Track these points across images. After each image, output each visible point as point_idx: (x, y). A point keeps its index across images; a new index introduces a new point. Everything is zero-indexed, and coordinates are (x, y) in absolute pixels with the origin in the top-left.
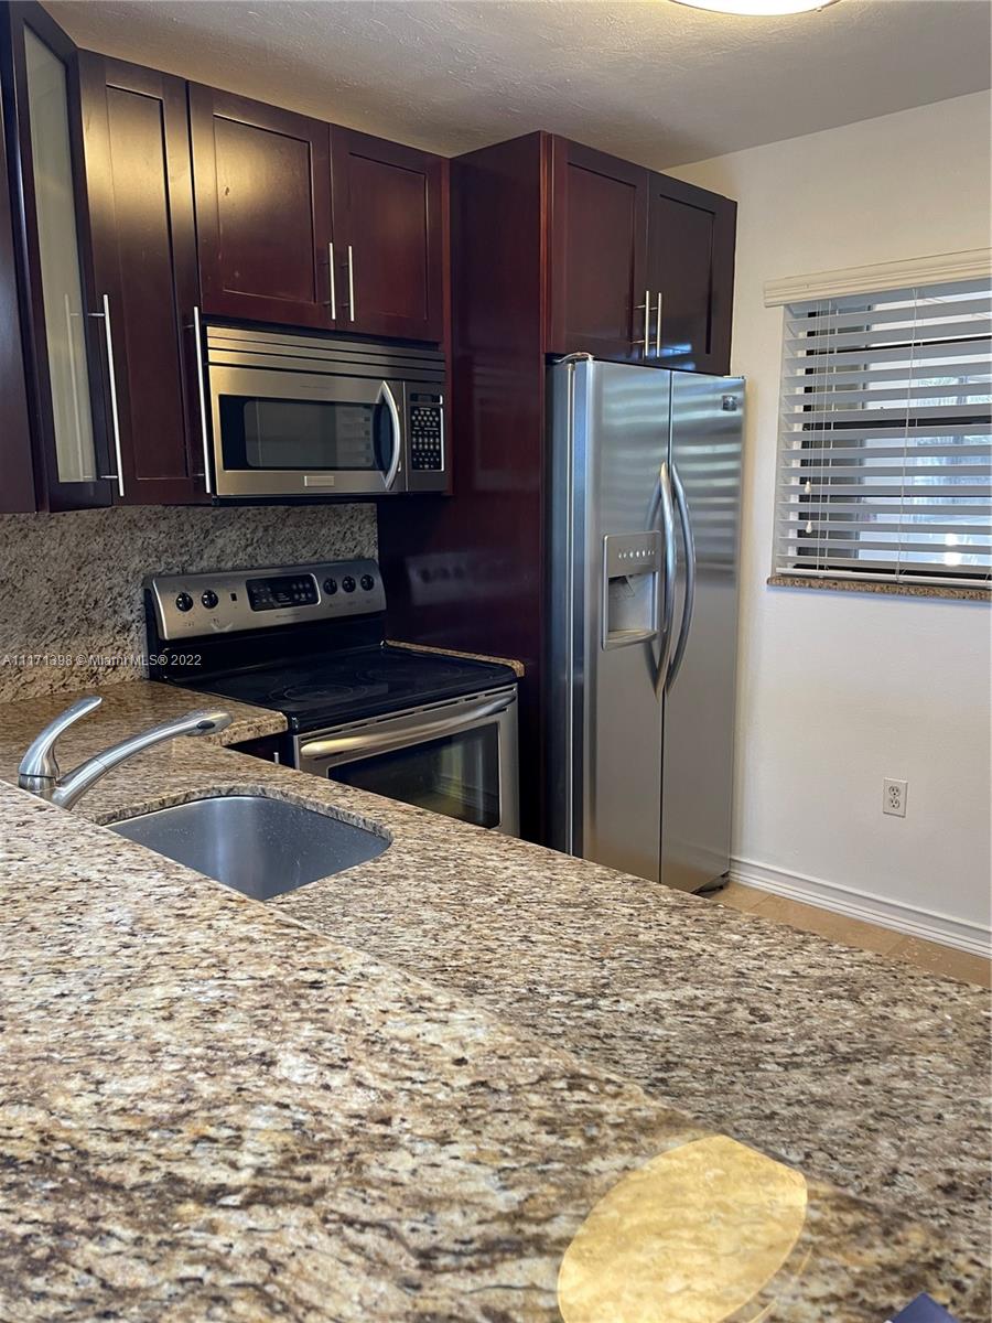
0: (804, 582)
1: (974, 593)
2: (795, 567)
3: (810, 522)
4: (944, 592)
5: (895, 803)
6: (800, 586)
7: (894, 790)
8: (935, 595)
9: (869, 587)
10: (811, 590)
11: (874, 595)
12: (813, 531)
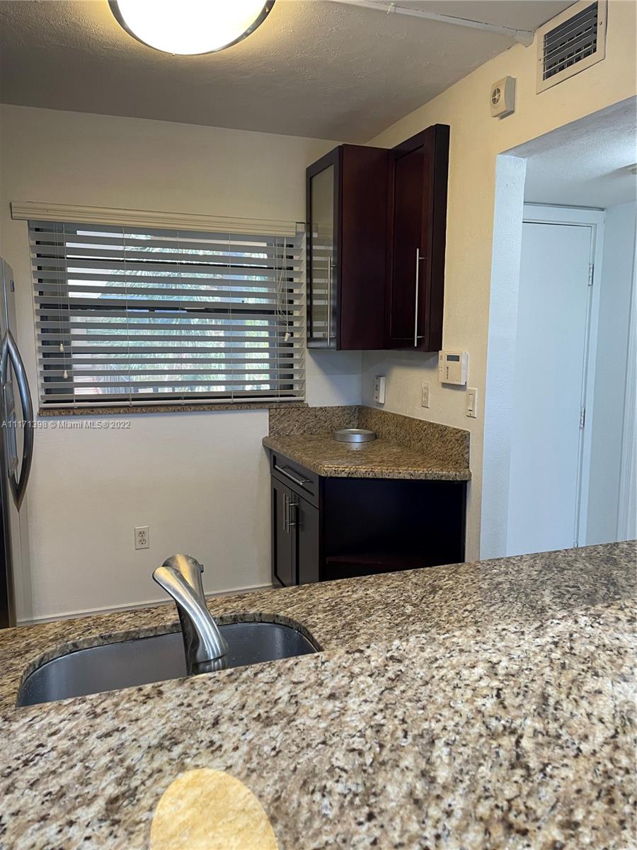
0: (69, 412)
1: (179, 408)
2: (44, 403)
3: (65, 371)
4: (163, 409)
5: (142, 541)
6: (66, 415)
7: (142, 533)
8: (158, 411)
9: (117, 410)
10: (75, 417)
11: (120, 415)
12: (68, 377)
